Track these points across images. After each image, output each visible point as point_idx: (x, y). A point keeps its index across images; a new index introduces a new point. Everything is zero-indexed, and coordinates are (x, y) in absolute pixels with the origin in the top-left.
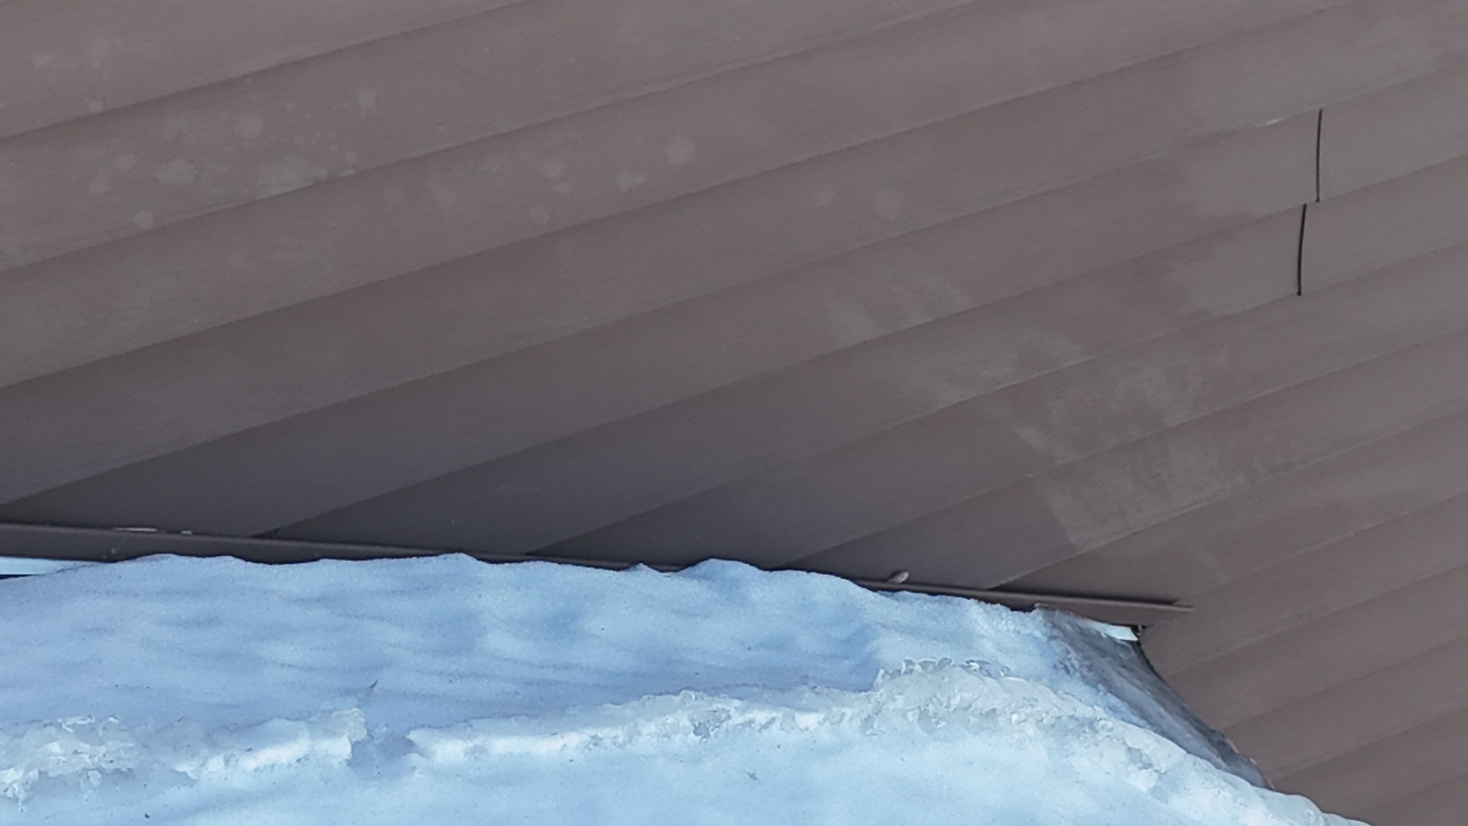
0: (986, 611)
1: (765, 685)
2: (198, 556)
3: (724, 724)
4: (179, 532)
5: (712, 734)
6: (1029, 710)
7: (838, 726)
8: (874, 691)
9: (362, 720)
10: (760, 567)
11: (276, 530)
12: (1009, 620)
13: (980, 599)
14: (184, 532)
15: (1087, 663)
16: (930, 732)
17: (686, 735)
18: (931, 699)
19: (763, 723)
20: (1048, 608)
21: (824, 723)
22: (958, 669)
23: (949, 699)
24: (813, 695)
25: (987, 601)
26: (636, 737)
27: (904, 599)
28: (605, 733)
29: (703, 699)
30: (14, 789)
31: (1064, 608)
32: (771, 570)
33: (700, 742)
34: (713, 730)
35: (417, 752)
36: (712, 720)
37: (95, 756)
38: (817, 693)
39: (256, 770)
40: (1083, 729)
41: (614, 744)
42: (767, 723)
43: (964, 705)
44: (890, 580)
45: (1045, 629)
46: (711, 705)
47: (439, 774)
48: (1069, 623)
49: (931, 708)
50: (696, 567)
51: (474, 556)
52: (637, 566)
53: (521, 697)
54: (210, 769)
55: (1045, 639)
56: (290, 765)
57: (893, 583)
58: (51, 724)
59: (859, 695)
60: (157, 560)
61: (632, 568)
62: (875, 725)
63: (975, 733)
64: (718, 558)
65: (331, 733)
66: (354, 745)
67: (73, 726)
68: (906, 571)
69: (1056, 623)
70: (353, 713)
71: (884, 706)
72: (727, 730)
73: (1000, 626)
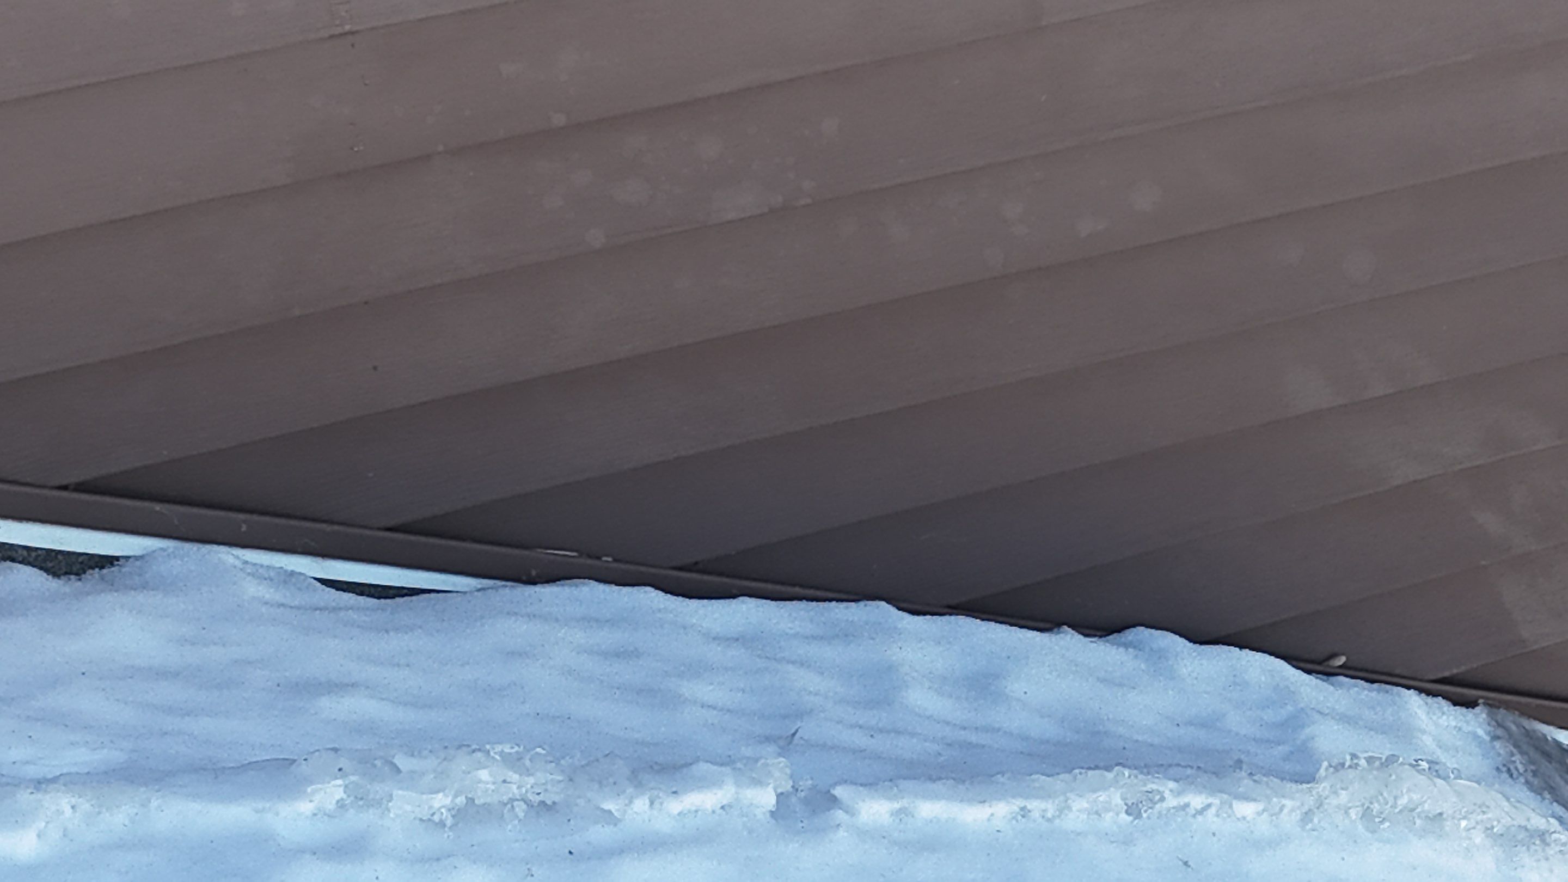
0: (1427, 704)
1: (1199, 768)
2: (617, 584)
3: (1158, 806)
4: (599, 558)
5: (1145, 815)
6: (1480, 818)
7: (1277, 818)
8: (1317, 783)
9: (788, 771)
10: (1190, 640)
11: (696, 563)
12: (1451, 715)
13: (1421, 690)
14: (604, 559)
15: (1533, 767)
16: (1373, 832)
17: (1117, 814)
18: (1377, 797)
19: (1199, 807)
20: (1492, 705)
21: (1263, 813)
22: (1407, 767)
23: (1396, 798)
24: (1251, 783)
25: (1429, 693)
26: (1066, 811)
27: (1341, 685)
28: (1035, 805)
29: (1136, 777)
30: (442, 813)
31: (1508, 706)
32: (1202, 643)
33: (1132, 822)
34: (1146, 811)
35: (840, 808)
36: (1145, 801)
37: (522, 787)
38: (1255, 781)
39: (679, 814)
40: (1533, 841)
41: (1043, 817)
42: (1202, 808)
43: (1412, 806)
44: (1326, 663)
45: (1489, 728)
46: (1145, 785)
47: (864, 834)
48: (1514, 723)
49: (1376, 807)
50: (1121, 634)
51: (894, 606)
52: (1061, 630)
53: (942, 759)
54: (635, 809)
55: (1487, 738)
56: (714, 812)
57: (1329, 666)
58: (479, 750)
59: (1300, 787)
60: (577, 586)
61: (1056, 630)
62: (1316, 820)
63: (1421, 837)
64: (1148, 626)
65: (758, 782)
66: (779, 796)
67: (501, 753)
68: (1343, 654)
69: (1500, 721)
70: (780, 763)
71: (1327, 801)
72: (1160, 813)
73: (1441, 721)
